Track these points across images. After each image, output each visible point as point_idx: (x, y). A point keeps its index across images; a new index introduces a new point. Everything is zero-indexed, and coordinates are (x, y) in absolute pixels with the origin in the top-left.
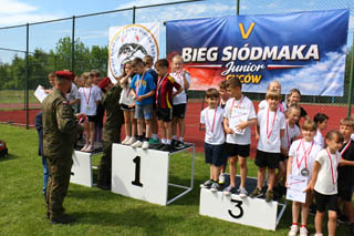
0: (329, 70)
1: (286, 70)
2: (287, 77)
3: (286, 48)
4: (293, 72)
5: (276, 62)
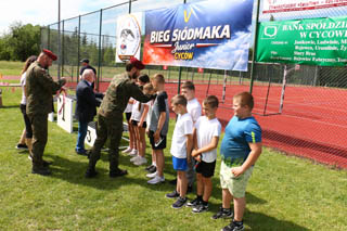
0: (237, 48)
1: (207, 48)
2: (209, 53)
3: (208, 29)
4: (212, 49)
5: (202, 41)
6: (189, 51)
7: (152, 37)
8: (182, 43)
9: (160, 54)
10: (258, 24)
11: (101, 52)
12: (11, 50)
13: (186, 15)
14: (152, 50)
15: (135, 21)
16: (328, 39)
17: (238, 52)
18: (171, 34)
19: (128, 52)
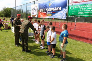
0: (63, 13)
1: (55, 13)
2: (56, 14)
3: (55, 8)
4: (57, 13)
5: (54, 11)
6: (51, 14)
7: (41, 10)
8: (49, 12)
9: (43, 15)
10: (69, 6)
11: (27, 14)
12: (3, 14)
13: (50, 4)
14: (41, 14)
15: (36, 6)
16: (87, 10)
17: (63, 14)
18: (46, 9)
19: (34, 14)
